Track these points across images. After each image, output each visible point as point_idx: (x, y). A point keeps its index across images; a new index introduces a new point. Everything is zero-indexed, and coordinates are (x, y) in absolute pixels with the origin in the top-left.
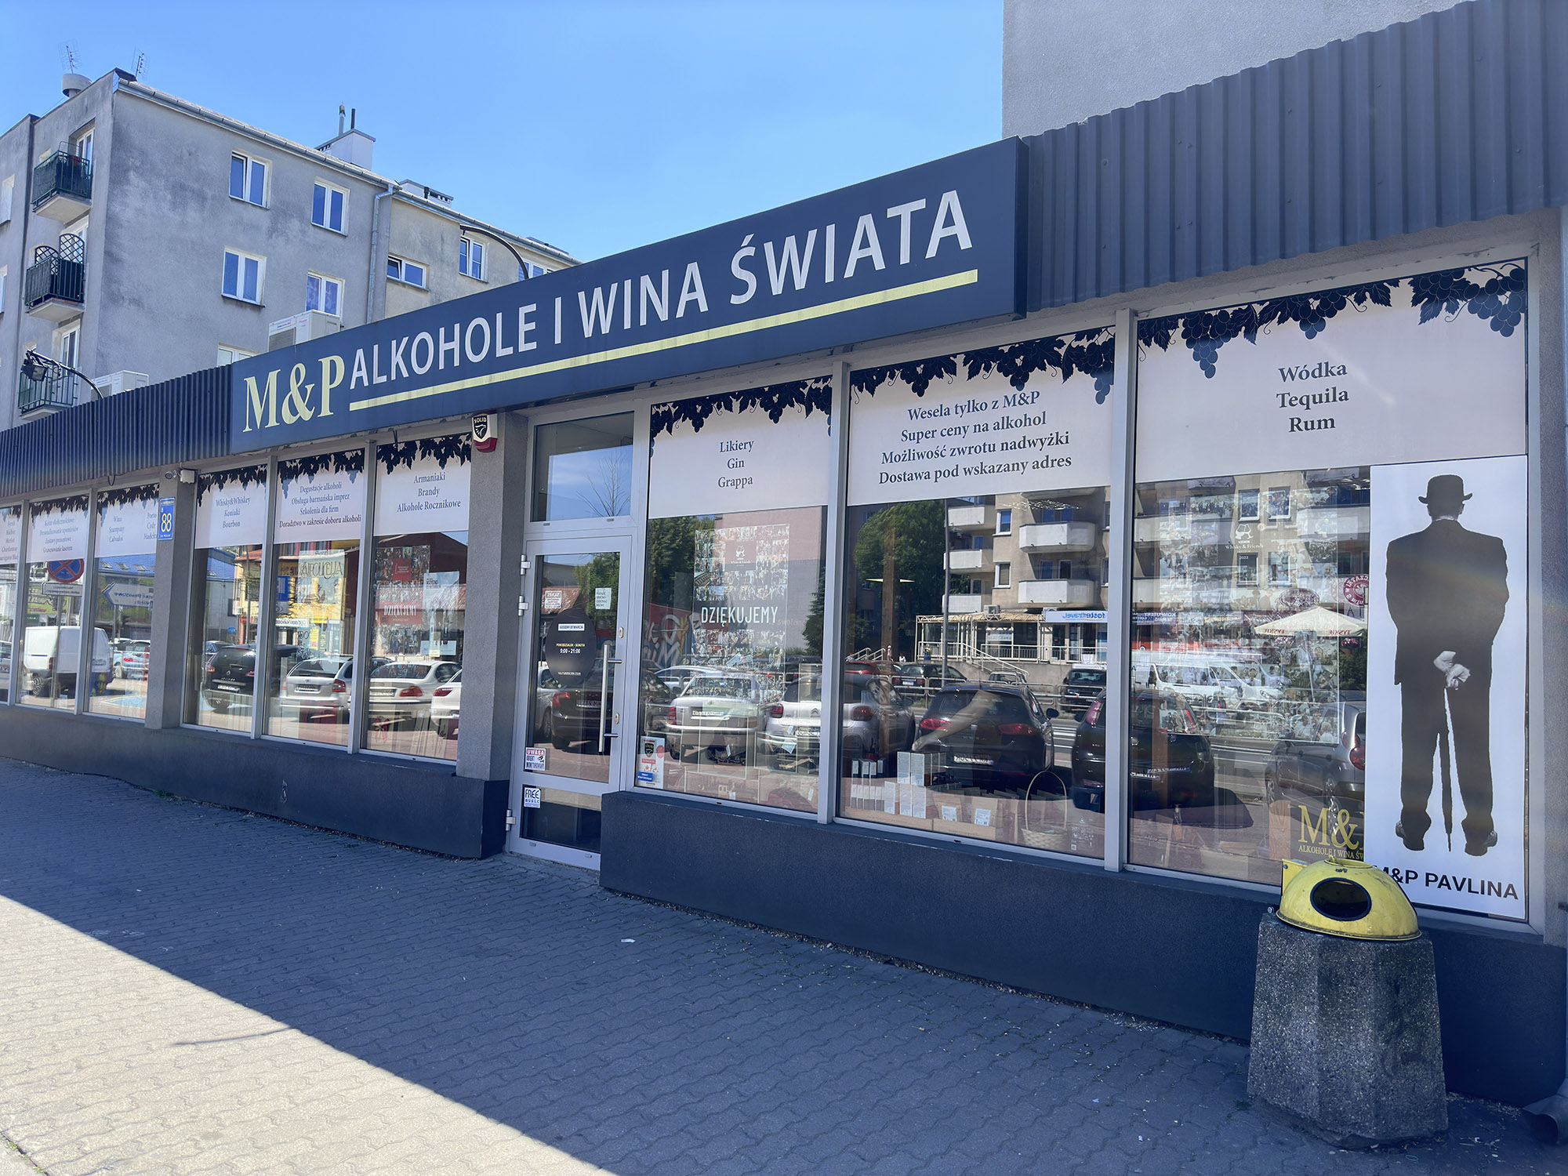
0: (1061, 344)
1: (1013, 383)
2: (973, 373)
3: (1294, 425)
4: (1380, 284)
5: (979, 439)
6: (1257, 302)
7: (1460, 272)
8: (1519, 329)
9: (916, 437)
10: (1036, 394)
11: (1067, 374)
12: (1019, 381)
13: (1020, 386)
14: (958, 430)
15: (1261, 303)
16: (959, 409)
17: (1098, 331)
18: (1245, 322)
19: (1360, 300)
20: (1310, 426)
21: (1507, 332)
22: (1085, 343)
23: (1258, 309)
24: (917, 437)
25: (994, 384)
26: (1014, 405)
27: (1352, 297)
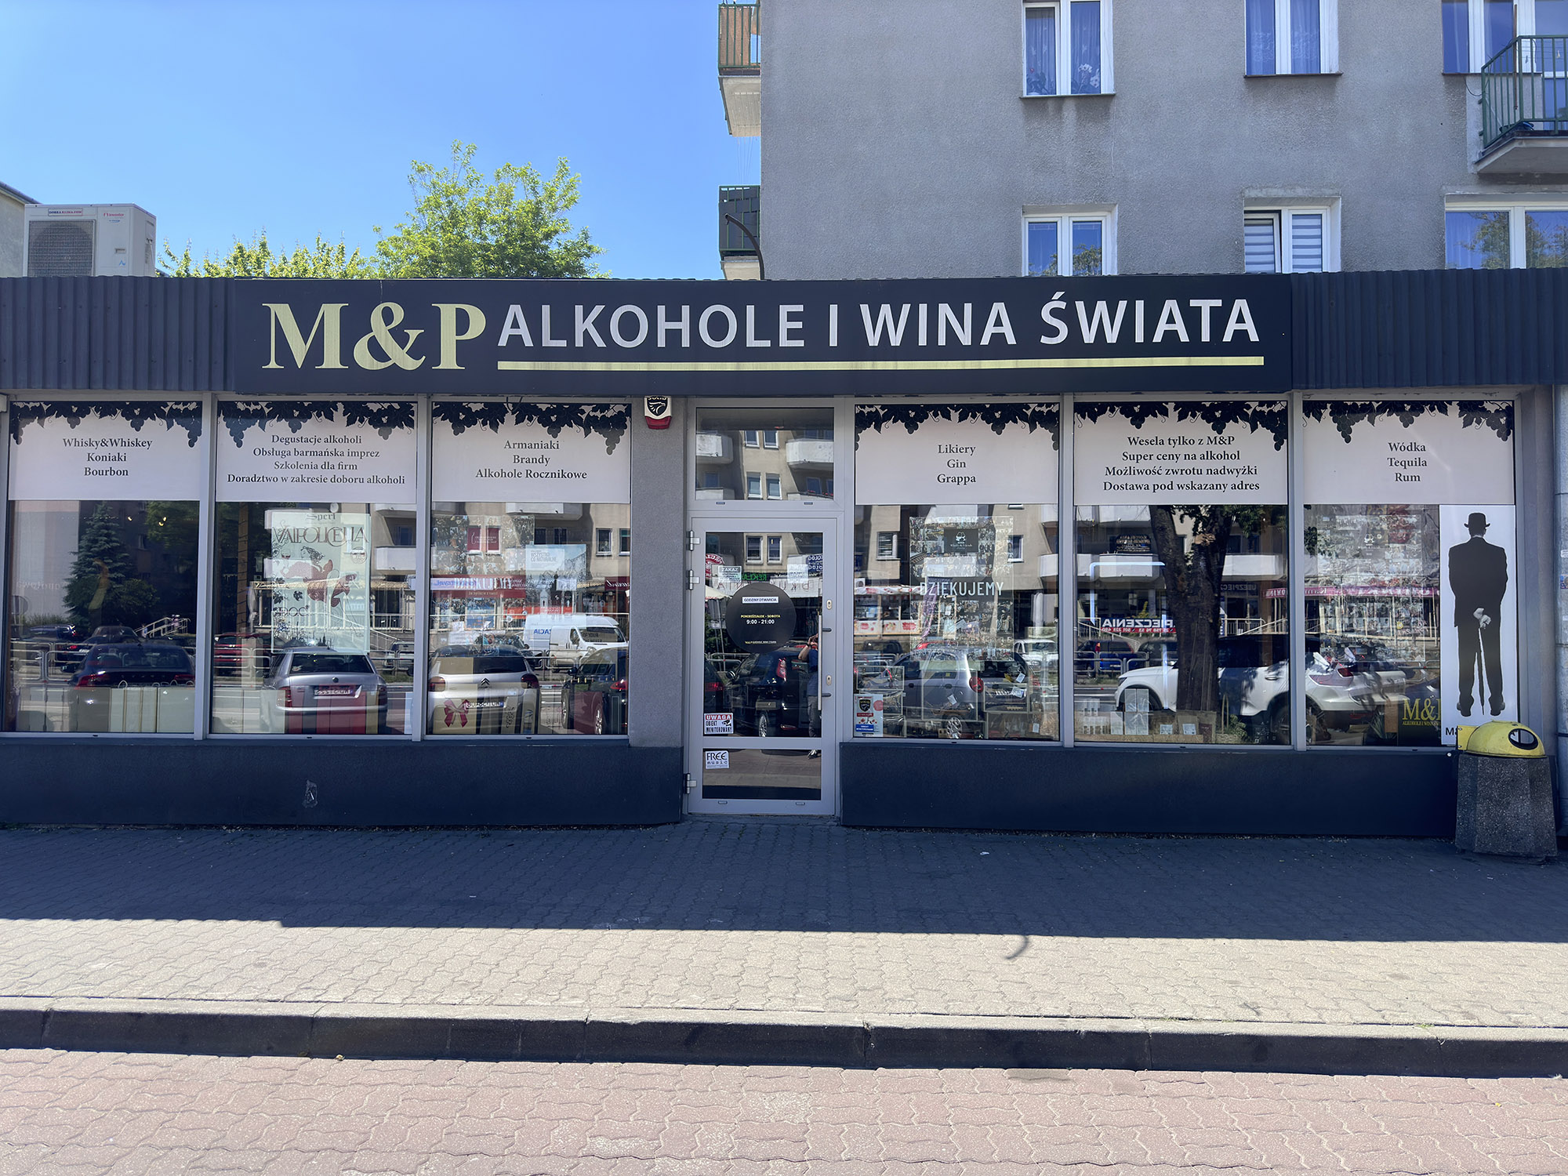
0: (1249, 407)
1: (1214, 428)
2: (1182, 417)
3: (1398, 477)
4: (1442, 402)
5: (1189, 465)
6: (1375, 401)
7: (1482, 402)
8: (1510, 437)
9: (1135, 458)
10: (1231, 439)
11: (1254, 428)
12: (1219, 427)
13: (1220, 432)
14: (1171, 457)
15: (1378, 402)
16: (1172, 442)
17: (1274, 403)
18: (1367, 410)
19: (1432, 409)
20: (1407, 479)
21: (1505, 439)
22: (1265, 409)
23: (1376, 405)
24: (1137, 458)
25: (1199, 428)
26: (1216, 443)
27: (1428, 407)
